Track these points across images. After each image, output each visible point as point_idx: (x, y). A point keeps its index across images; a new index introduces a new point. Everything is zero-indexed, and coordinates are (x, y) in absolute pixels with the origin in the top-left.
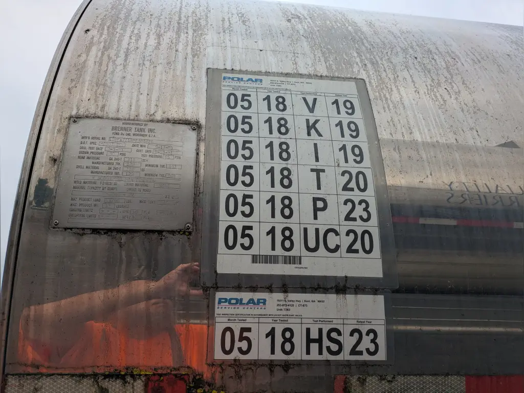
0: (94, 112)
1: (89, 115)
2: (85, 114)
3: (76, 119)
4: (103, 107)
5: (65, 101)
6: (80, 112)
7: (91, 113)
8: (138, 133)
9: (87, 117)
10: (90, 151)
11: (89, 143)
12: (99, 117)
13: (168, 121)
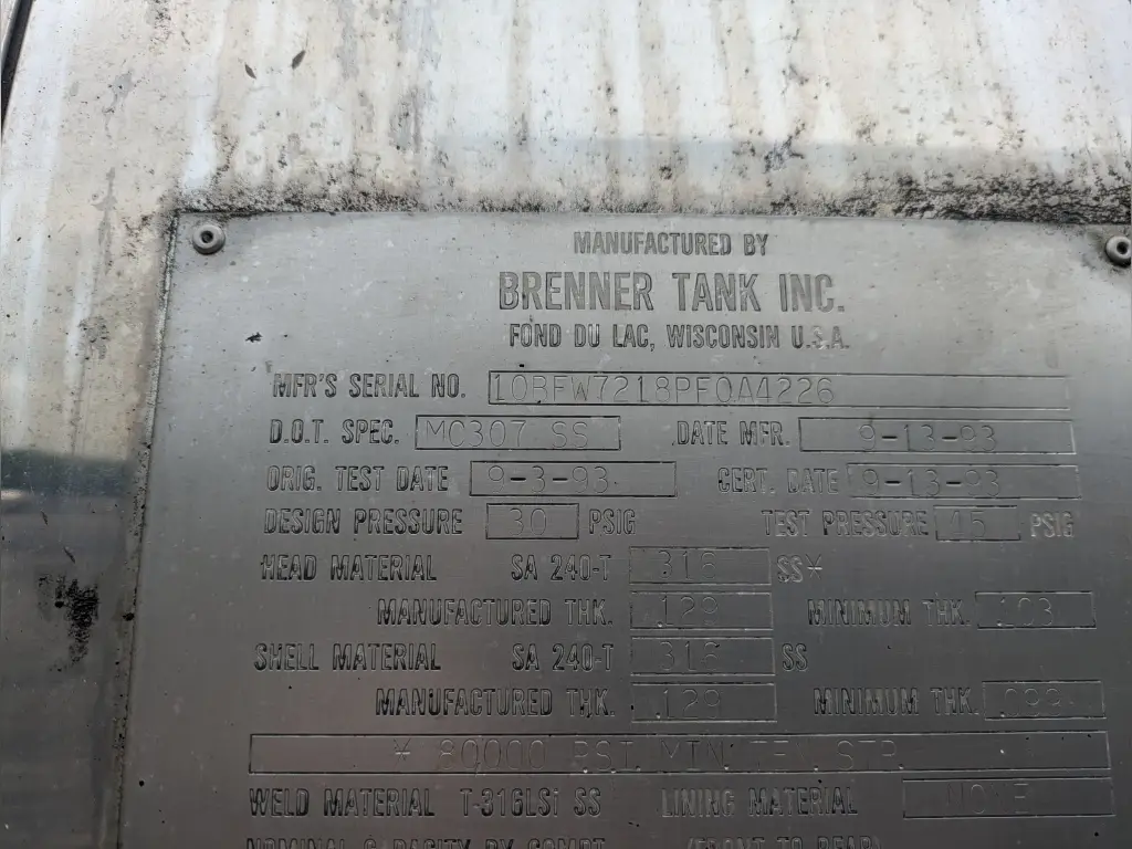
0: (343, 156)
1: (314, 186)
2: (282, 177)
3: (213, 227)
4: (409, 108)
5: (123, 85)
6: (240, 163)
7: (322, 163)
8: (703, 317)
9: (296, 201)
10: (349, 504)
11: (334, 429)
12: (387, 200)
13: (910, 198)
